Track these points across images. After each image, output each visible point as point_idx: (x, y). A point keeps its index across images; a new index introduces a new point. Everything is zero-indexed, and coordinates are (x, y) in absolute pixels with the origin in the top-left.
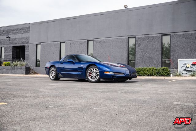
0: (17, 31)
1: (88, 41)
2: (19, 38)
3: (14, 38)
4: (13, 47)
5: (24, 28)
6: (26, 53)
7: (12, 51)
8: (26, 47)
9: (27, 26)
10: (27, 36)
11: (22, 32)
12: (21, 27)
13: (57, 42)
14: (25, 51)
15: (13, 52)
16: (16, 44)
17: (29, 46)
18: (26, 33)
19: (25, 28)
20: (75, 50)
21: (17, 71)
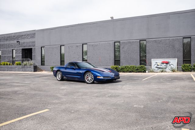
0: (25, 37)
1: (83, 45)
2: (27, 42)
3: (23, 42)
4: (22, 49)
5: (31, 34)
8: (33, 49)
9: (33, 32)
10: (34, 40)
11: (29, 38)
12: (28, 33)
13: (58, 46)
14: (32, 53)
15: (22, 53)
16: (24, 47)
17: (35, 49)
18: (32, 38)
19: (32, 34)
20: (73, 52)
21: (27, 69)
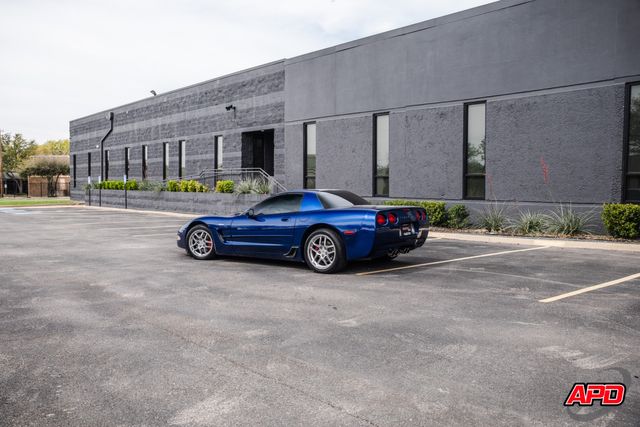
0: (253, 88)
1: (466, 106)
2: (257, 108)
3: (245, 107)
4: (243, 133)
5: (269, 76)
6: (277, 151)
7: (241, 146)
8: (276, 133)
9: (278, 69)
10: (279, 100)
11: (265, 90)
12: (262, 73)
13: (363, 115)
15: (243, 149)
16: (251, 125)
17: (283, 130)
18: (274, 91)
19: (273, 77)
